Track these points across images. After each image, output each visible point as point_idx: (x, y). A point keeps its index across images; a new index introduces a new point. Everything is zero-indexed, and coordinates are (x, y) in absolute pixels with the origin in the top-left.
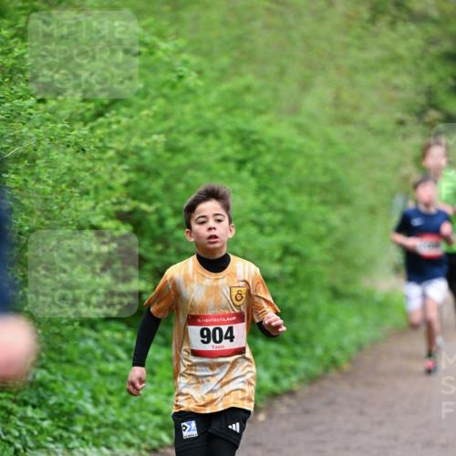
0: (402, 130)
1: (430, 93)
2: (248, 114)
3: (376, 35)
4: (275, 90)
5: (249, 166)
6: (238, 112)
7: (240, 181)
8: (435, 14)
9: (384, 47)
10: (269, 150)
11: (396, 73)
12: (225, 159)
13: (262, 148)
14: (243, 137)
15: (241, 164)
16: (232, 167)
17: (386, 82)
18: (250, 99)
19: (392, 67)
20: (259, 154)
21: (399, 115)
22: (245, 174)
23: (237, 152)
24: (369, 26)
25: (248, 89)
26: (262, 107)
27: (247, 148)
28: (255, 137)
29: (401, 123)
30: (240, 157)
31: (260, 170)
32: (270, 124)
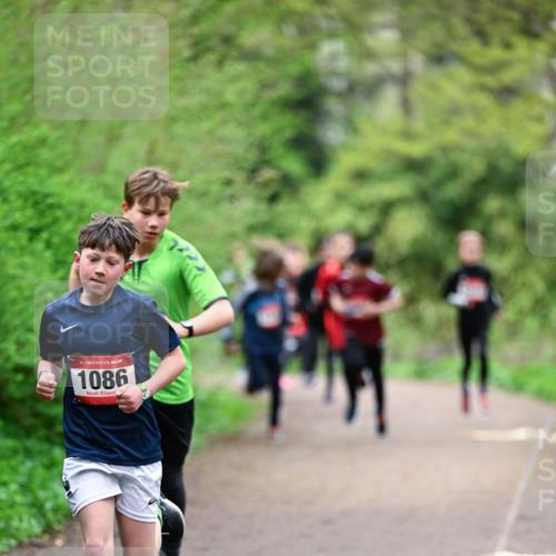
0: (229, 191)
1: (263, 147)
2: (43, 172)
3: (200, 76)
4: (76, 143)
5: (44, 235)
6: (31, 169)
7: (33, 254)
8: (269, 51)
9: (208, 91)
10: (69, 216)
11: (224, 122)
12: (15, 228)
13: (59, 213)
14: (37, 200)
15: (34, 233)
16: (23, 236)
17: (210, 132)
18: (45, 154)
19: (219, 116)
20: (56, 221)
21: (227, 174)
22: (39, 246)
23: (31, 219)
24: (191, 66)
25: (43, 141)
26: (59, 163)
27: (42, 214)
28: (50, 201)
29: (229, 182)
30: (33, 224)
31: (56, 240)
32: (69, 184)
